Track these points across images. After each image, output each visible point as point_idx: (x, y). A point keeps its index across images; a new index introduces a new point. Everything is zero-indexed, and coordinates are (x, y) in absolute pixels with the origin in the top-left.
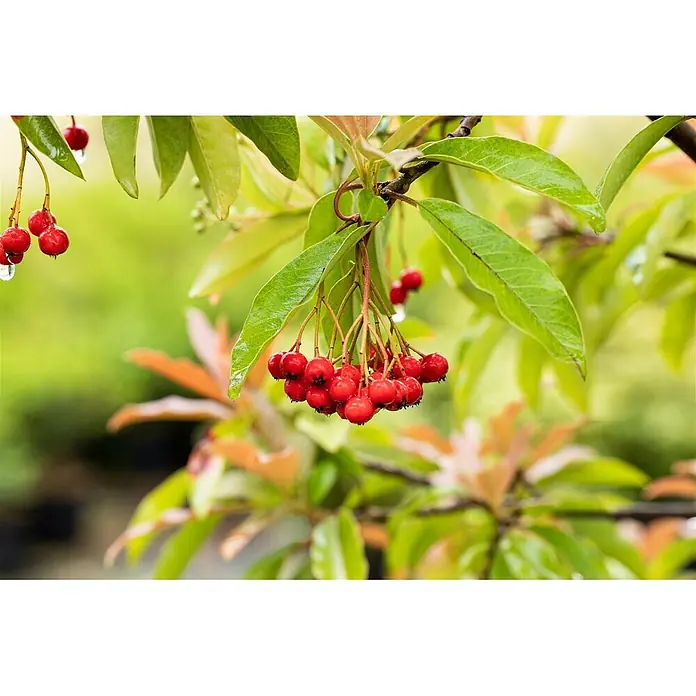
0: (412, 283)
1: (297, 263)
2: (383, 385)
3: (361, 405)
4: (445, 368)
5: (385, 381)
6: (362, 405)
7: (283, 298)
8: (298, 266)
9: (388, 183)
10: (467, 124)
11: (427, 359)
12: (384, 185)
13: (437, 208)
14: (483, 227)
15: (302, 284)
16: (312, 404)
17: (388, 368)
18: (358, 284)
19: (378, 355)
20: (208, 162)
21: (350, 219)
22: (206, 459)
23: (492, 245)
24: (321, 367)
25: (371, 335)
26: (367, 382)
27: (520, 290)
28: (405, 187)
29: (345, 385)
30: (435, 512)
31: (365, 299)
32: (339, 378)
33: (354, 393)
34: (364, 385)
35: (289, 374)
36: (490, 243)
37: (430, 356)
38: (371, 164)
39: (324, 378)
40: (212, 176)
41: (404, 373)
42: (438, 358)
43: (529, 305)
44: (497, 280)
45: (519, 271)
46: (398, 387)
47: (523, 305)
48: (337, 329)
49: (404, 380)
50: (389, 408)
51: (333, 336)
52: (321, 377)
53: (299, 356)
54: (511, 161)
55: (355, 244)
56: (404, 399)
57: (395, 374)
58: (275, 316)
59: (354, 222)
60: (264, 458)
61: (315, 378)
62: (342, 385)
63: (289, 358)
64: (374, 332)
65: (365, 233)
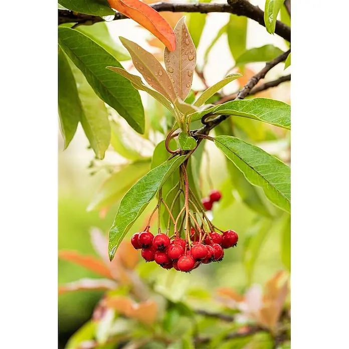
0: (215, 197)
1: (145, 179)
2: (200, 247)
3: (186, 260)
4: (236, 238)
5: (200, 245)
6: (188, 260)
7: (137, 200)
8: (146, 181)
9: (196, 131)
10: (241, 95)
11: (225, 234)
12: (194, 132)
13: (226, 141)
14: (253, 151)
15: (148, 191)
16: (158, 263)
17: (202, 238)
18: (182, 190)
19: (196, 232)
20: (92, 127)
21: (175, 152)
22: (103, 310)
23: (259, 161)
24: (162, 239)
25: (191, 219)
26: (190, 247)
27: (278, 185)
28: (207, 132)
29: (177, 249)
30: (238, 336)
31: (186, 198)
32: (173, 245)
33: (182, 253)
34: (188, 249)
35: (144, 244)
36: (258, 159)
37: (227, 232)
38: (185, 117)
39: (165, 245)
40: (94, 135)
41: (212, 241)
42: (232, 233)
43: (283, 194)
44: (264, 181)
45: (276, 175)
46: (208, 249)
47: (280, 194)
48: (171, 217)
49: (212, 246)
50: (204, 262)
51: (169, 222)
52: (163, 245)
53: (149, 234)
54: (268, 111)
55: (178, 166)
56: (212, 256)
57: (206, 242)
58: (133, 210)
59: (178, 154)
60: (136, 306)
61: (159, 246)
62: (175, 249)
63: (143, 235)
64: (193, 217)
65: (184, 160)
